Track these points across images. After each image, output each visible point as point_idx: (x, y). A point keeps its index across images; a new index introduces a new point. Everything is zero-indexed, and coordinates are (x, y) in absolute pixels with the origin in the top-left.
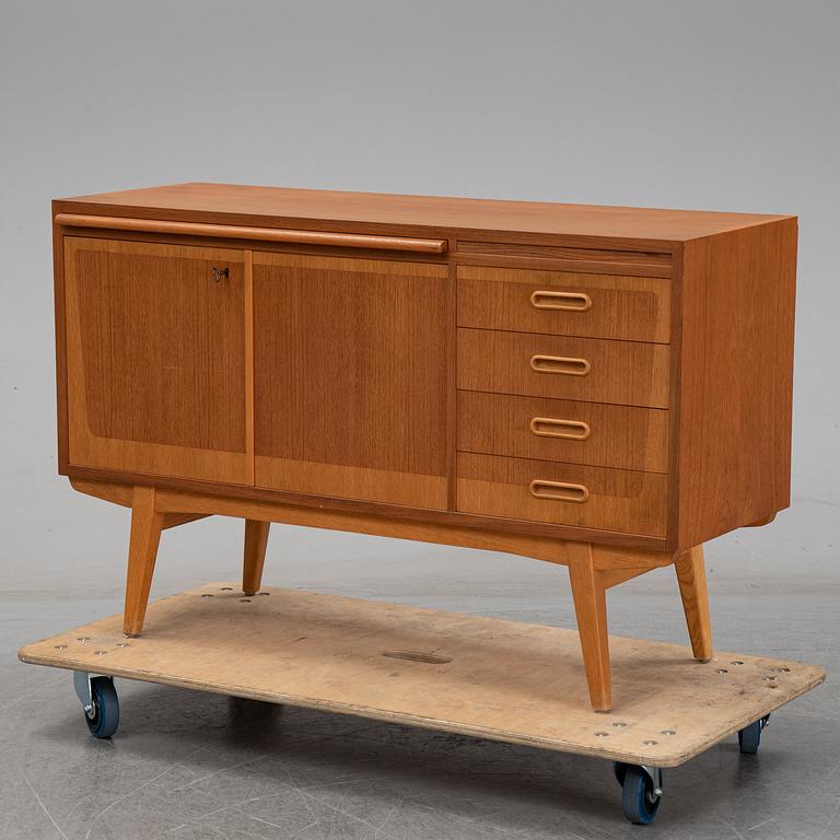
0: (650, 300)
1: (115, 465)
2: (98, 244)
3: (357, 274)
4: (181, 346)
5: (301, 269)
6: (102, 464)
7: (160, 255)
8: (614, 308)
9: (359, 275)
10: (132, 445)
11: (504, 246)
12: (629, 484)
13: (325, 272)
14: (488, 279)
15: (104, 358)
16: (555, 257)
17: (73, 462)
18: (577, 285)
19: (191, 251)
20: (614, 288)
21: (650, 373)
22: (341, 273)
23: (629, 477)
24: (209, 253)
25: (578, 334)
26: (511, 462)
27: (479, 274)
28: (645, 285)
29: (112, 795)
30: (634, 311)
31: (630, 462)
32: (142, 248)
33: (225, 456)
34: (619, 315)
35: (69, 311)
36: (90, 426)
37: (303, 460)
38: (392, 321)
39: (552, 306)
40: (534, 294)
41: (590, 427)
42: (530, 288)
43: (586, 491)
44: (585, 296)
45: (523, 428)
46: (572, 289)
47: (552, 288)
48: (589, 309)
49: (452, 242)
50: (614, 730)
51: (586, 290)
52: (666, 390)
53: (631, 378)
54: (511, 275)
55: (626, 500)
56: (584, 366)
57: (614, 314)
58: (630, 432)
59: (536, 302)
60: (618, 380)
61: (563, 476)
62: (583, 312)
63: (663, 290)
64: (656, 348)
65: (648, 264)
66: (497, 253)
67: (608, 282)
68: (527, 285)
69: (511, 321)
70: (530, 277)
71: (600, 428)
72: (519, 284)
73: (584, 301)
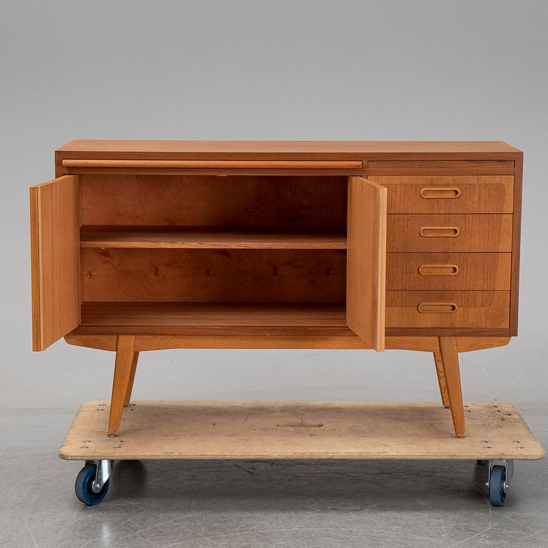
0: (500, 189)
8: (476, 194)
11: (401, 163)
12: (484, 299)
14: (390, 183)
16: (436, 167)
18: (452, 183)
20: (476, 183)
21: (500, 231)
23: (484, 294)
25: (452, 211)
26: (404, 294)
28: (497, 179)
29: (84, 540)
30: (489, 196)
31: (485, 285)
34: (480, 199)
39: (434, 197)
40: (423, 190)
41: (459, 267)
42: (418, 186)
43: (456, 306)
44: (457, 189)
45: (413, 272)
46: (448, 185)
47: (434, 186)
48: (459, 197)
49: (365, 162)
50: (488, 445)
51: (458, 186)
52: (510, 241)
53: (486, 236)
54: (406, 179)
55: (482, 308)
56: (456, 231)
57: (476, 198)
58: (485, 268)
59: (424, 195)
60: (478, 237)
61: (440, 298)
62: (455, 198)
63: (508, 182)
64: (504, 216)
65: (500, 167)
66: (397, 167)
67: (472, 180)
68: (417, 185)
69: (406, 207)
70: (419, 180)
71: (465, 267)
72: (411, 185)
73: (457, 192)
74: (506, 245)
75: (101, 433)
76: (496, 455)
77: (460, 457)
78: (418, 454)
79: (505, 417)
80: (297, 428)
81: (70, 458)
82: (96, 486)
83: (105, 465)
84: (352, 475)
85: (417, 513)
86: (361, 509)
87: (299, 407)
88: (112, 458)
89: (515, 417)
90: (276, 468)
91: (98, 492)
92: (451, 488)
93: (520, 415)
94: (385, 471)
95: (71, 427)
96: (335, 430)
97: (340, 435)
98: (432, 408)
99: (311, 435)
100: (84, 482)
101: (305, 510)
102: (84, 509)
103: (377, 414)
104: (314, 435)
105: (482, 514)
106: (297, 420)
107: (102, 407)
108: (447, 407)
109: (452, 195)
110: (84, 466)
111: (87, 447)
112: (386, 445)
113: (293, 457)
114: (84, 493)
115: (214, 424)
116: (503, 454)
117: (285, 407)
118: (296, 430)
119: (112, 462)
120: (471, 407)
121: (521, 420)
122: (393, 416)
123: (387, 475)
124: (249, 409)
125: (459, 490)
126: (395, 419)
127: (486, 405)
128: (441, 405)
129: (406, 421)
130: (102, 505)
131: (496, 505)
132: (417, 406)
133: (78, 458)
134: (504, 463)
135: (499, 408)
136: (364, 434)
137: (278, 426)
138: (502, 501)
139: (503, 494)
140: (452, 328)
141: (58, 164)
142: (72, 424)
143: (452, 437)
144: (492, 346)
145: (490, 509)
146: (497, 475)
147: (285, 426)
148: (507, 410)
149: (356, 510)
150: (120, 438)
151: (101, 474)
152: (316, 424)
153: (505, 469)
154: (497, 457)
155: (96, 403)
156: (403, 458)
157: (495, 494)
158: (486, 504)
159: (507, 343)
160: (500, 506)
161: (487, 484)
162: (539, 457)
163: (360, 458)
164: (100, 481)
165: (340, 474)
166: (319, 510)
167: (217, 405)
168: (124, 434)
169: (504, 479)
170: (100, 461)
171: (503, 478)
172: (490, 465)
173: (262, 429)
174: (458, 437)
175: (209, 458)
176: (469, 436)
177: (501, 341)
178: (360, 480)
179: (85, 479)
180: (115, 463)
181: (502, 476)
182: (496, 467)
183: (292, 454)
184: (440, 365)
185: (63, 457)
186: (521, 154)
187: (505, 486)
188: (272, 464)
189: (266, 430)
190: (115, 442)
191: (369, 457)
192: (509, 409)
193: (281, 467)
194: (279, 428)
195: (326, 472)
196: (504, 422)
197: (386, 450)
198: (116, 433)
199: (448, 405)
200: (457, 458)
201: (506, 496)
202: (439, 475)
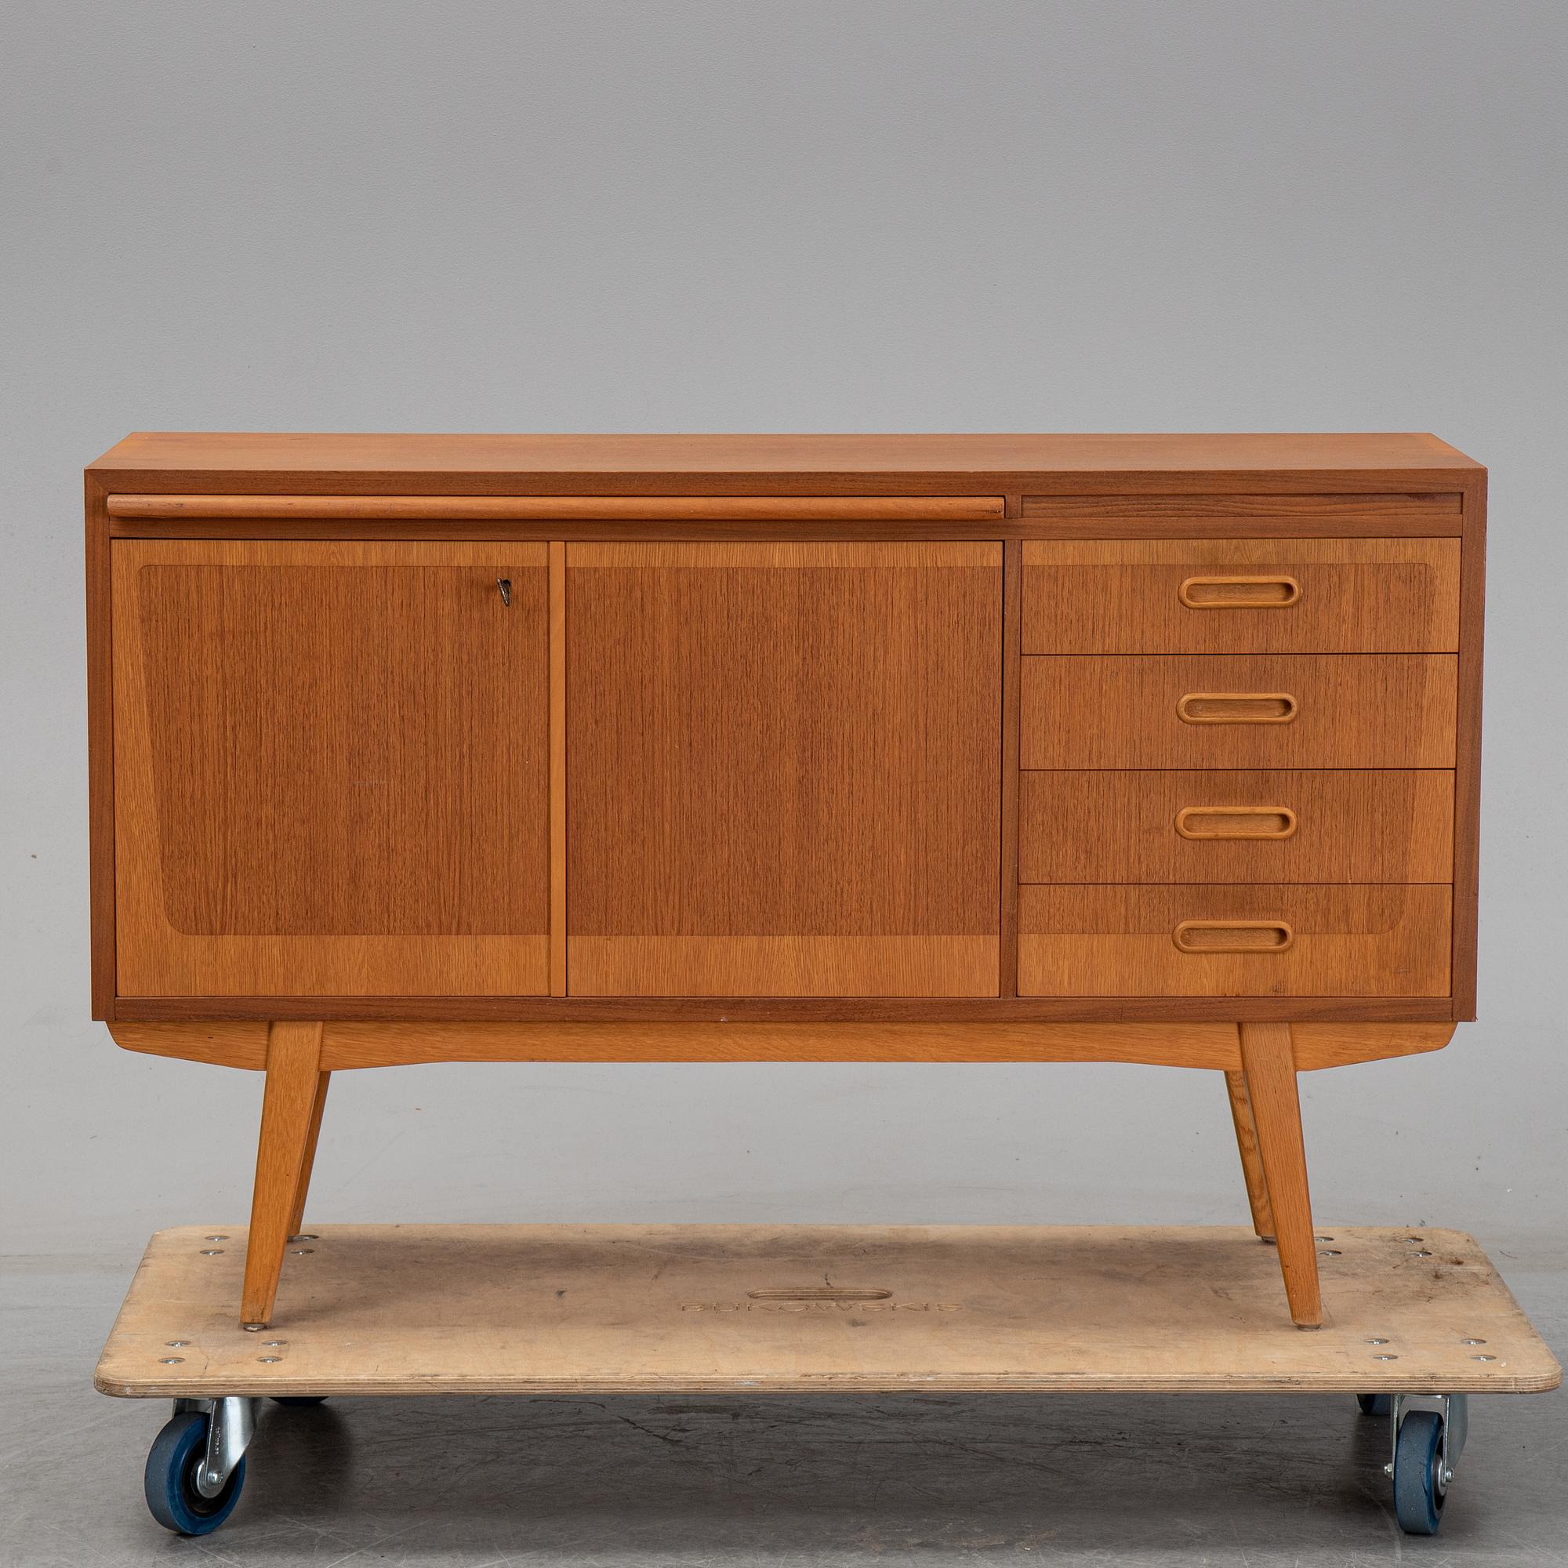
0: (1418, 578)
1: (231, 988)
2: (196, 551)
3: (803, 572)
4: (394, 739)
5: (678, 570)
6: (201, 987)
7: (348, 562)
8: (1348, 596)
9: (808, 574)
10: (273, 945)
11: (1120, 501)
12: (1375, 908)
13: (730, 574)
14: (1088, 561)
15: (209, 775)
16: (1227, 514)
17: (127, 989)
18: (1273, 560)
19: (420, 553)
20: (1346, 561)
21: (1419, 706)
22: (767, 572)
23: (1375, 895)
24: (464, 554)
25: (1275, 646)
26: (1134, 893)
27: (1070, 553)
28: (1409, 551)
30: (1387, 600)
31: (1378, 869)
32: (302, 553)
33: (497, 946)
34: (1358, 608)
35: (121, 687)
36: (170, 915)
37: (679, 933)
38: (880, 653)
39: (1223, 603)
40: (1188, 582)
41: (1298, 814)
42: (1175, 572)
43: (1289, 931)
44: (1291, 580)
45: (1159, 829)
46: (1263, 568)
47: (1222, 569)
48: (1297, 603)
49: (1014, 500)
50: (1389, 1349)
51: (1293, 569)
52: (1450, 734)
53: (1380, 719)
54: (1136, 551)
55: (1370, 938)
56: (1287, 705)
57: (1348, 608)
58: (1378, 816)
59: (1191, 596)
60: (1354, 724)
61: (1242, 908)
62: (1285, 607)
63: (1445, 557)
64: (1431, 661)
65: (1415, 513)
66: (1108, 514)
67: (1336, 551)
68: (1171, 568)
69: (1138, 636)
70: (1176, 552)
71: (1317, 814)
72: (1153, 567)
73: (1289, 588)
74: (1439, 748)
75: (217, 1319)
76: (1413, 1379)
77: (1305, 1386)
78: (1179, 1376)
79: (1445, 1268)
80: (813, 1304)
81: (128, 1391)
82: (208, 1477)
83: (235, 1412)
84: (979, 1446)
85: (1178, 1555)
86: (1010, 1544)
87: (815, 1243)
88: (255, 1392)
89: (1476, 1268)
90: (748, 1427)
91: (214, 1495)
92: (1283, 1485)
93: (1489, 1264)
94: (1081, 1437)
95: (127, 1302)
96: (926, 1308)
97: (942, 1324)
98: (1222, 1244)
99: (855, 1323)
100: (174, 1465)
101: (837, 1547)
102: (172, 1547)
103: (1053, 1263)
104: (863, 1324)
105: (1372, 1557)
106: (813, 1281)
107: (217, 1244)
108: (1267, 1242)
109: (1275, 598)
110: (170, 1418)
111: (179, 1360)
112: (1080, 1352)
113: (801, 1388)
114: (173, 1498)
115: (561, 1293)
116: (1433, 1377)
117: (774, 1241)
118: (807, 1307)
119: (253, 1403)
120: (1341, 1241)
121: (1493, 1278)
122: (1104, 1268)
123: (1087, 1448)
124: (665, 1247)
125: (1305, 1490)
126: (1111, 1276)
127: (1388, 1233)
128: (1251, 1234)
129: (1141, 1281)
130: (225, 1534)
131: (1415, 1533)
132: (1178, 1238)
133: (154, 1390)
134: (1436, 1404)
135: (1427, 1244)
136: (1013, 1318)
137: (752, 1296)
138: (1434, 1520)
139: (1437, 1499)
140: (1278, 998)
141: (95, 508)
142: (130, 1292)
143: (1281, 1326)
144: (1399, 1052)
145: (1398, 1543)
146: (1419, 1441)
147: (776, 1297)
148: (1449, 1247)
149: (992, 1548)
150: (278, 1334)
151: (222, 1442)
152: (868, 1288)
153: (1441, 1422)
154: (1416, 1386)
155: (196, 1232)
156: (1132, 1388)
157: (1412, 1499)
158: (1385, 1528)
159: (1444, 1040)
160: (1426, 1534)
161: (1389, 1468)
162: (1541, 1385)
163: (1004, 1387)
164: (218, 1461)
165: (945, 1443)
166: (879, 1549)
167: (569, 1236)
168: (287, 1320)
169: (1440, 1452)
170: (220, 1402)
171: (1437, 1449)
172: (1397, 1412)
173: (704, 1307)
174: (1300, 1327)
175: (549, 1389)
176: (1331, 1324)
177: (1426, 1037)
178: (1002, 1460)
179: (176, 1458)
180: (264, 1409)
181: (1432, 1444)
182: (1413, 1416)
183: (797, 1377)
184: (1245, 1111)
185: (107, 1388)
186: (1481, 474)
187: (1443, 1473)
188: (736, 1416)
189: (716, 1309)
190: (261, 1344)
191: (1029, 1388)
192: (1458, 1247)
193: (762, 1425)
194: (757, 1304)
195: (900, 1437)
196: (1441, 1284)
197: (1082, 1364)
198: (266, 1319)
199: (1269, 1234)
200: (1296, 1388)
201: (1447, 1503)
202: (1245, 1445)
